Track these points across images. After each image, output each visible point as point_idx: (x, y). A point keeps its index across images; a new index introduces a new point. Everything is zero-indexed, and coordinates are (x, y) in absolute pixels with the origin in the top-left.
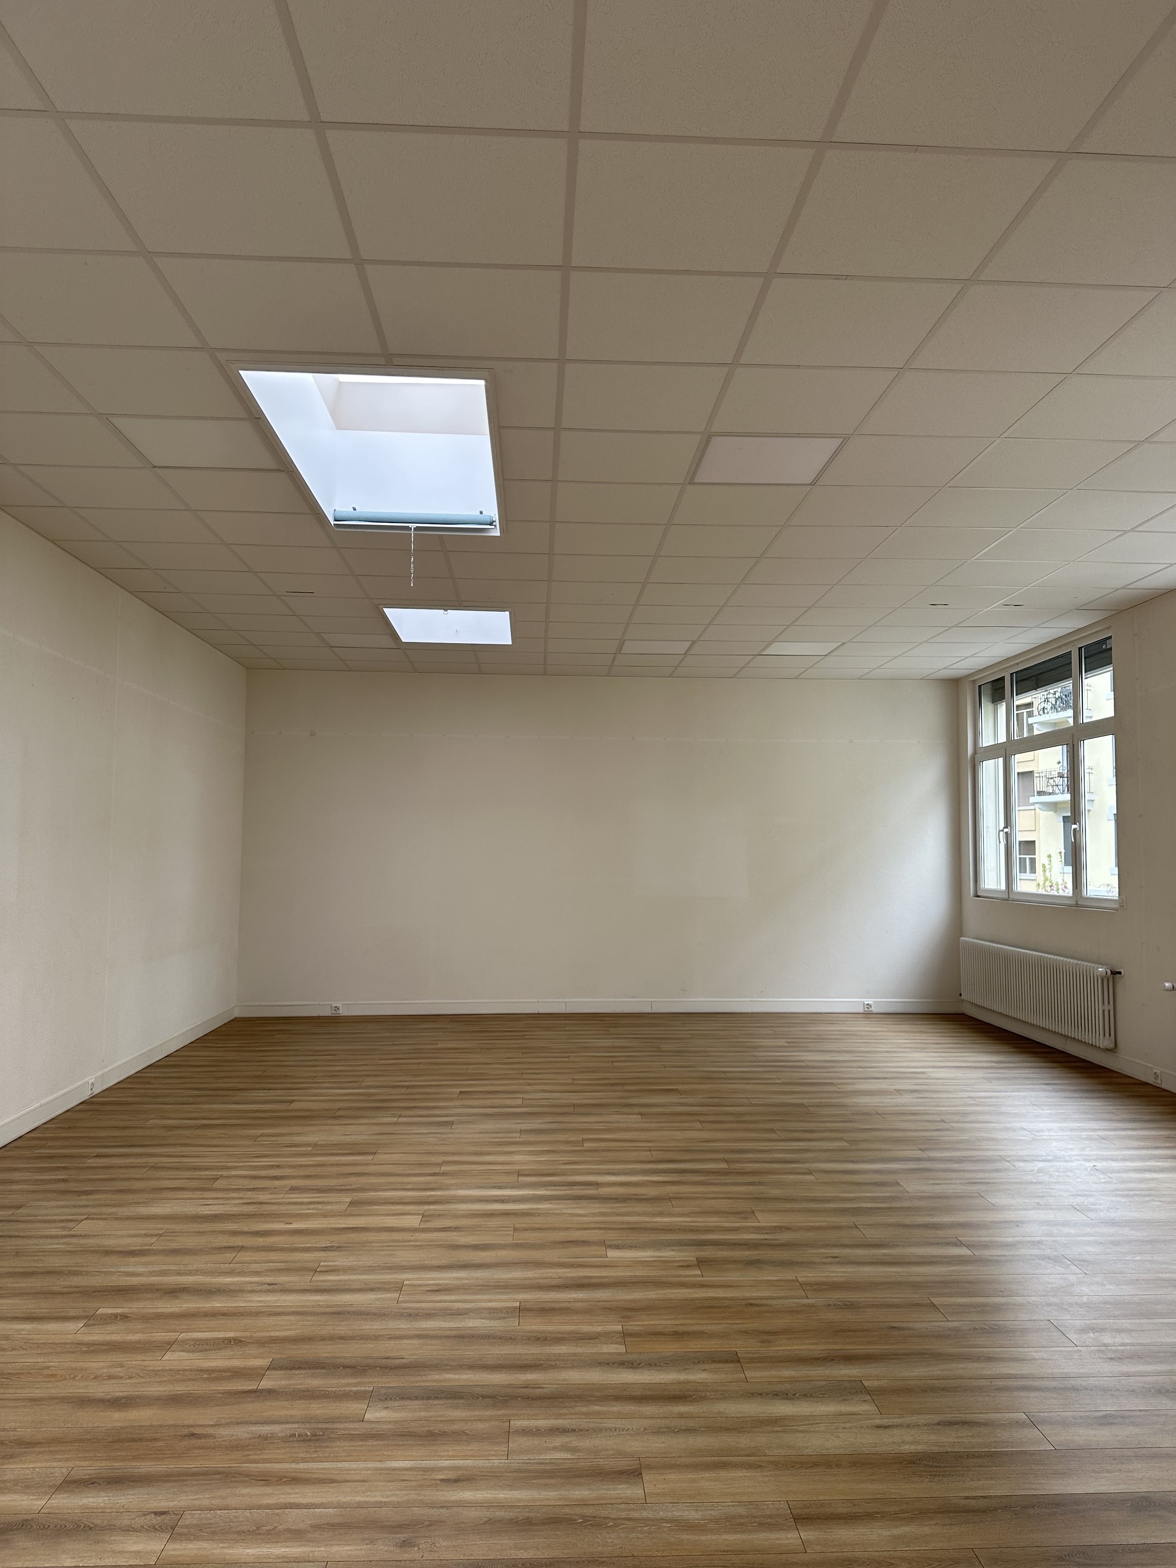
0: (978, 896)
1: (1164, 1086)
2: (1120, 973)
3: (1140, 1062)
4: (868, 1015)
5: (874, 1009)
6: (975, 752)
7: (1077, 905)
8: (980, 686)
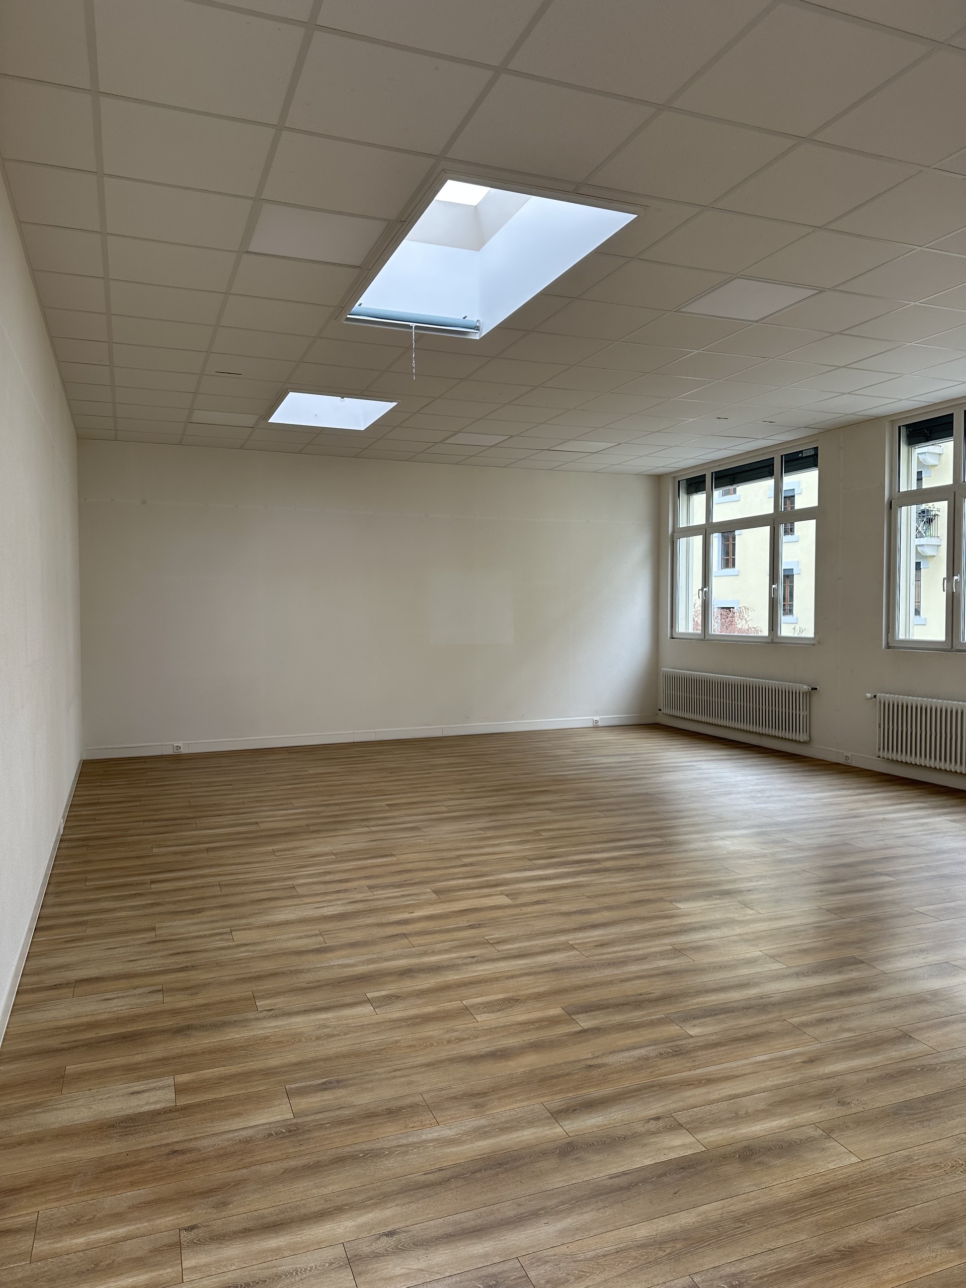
0: (673, 638)
1: (853, 764)
2: (816, 689)
3: (831, 749)
4: (596, 728)
5: (600, 724)
6: (673, 532)
7: (772, 642)
8: (679, 482)
